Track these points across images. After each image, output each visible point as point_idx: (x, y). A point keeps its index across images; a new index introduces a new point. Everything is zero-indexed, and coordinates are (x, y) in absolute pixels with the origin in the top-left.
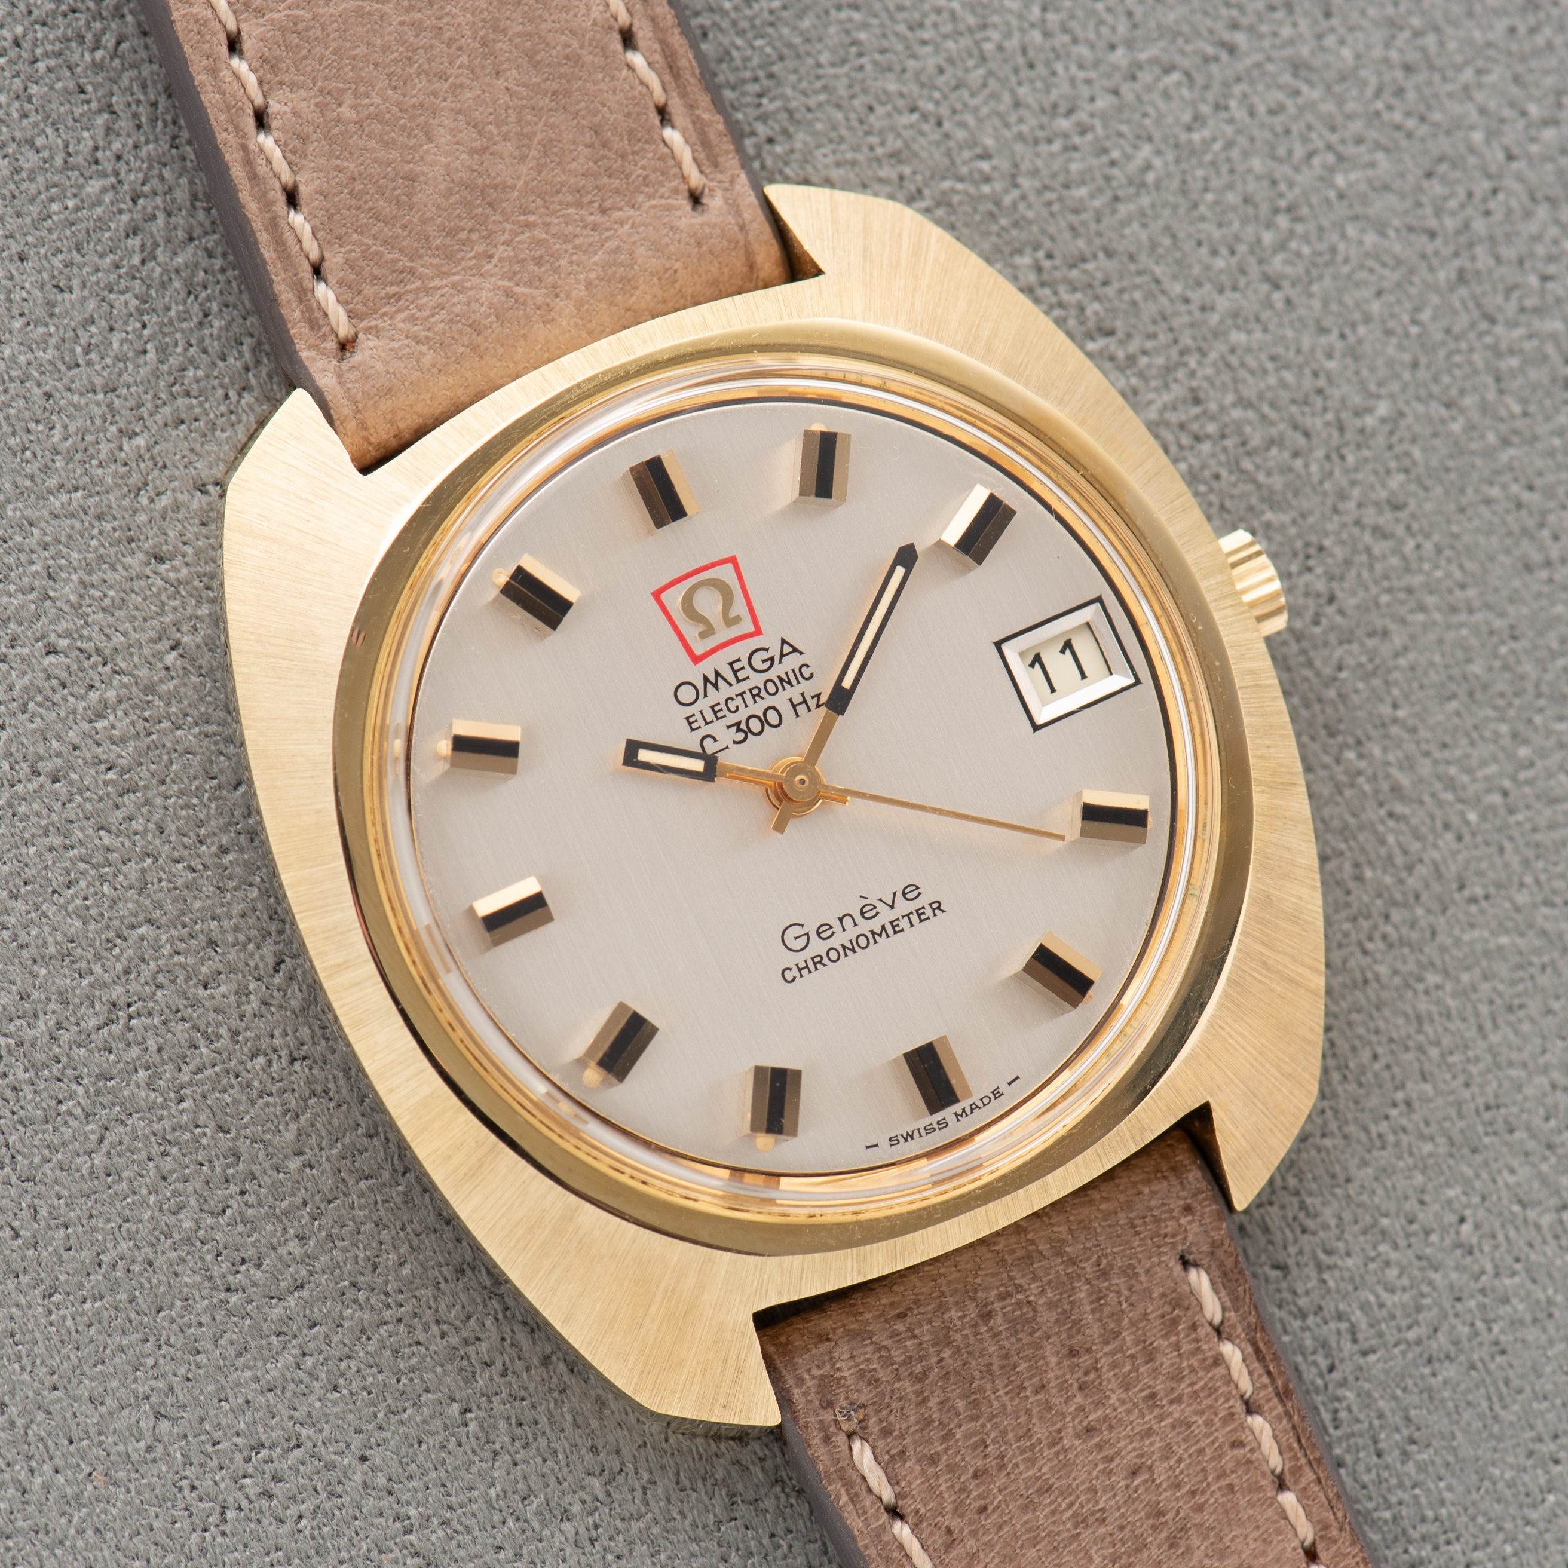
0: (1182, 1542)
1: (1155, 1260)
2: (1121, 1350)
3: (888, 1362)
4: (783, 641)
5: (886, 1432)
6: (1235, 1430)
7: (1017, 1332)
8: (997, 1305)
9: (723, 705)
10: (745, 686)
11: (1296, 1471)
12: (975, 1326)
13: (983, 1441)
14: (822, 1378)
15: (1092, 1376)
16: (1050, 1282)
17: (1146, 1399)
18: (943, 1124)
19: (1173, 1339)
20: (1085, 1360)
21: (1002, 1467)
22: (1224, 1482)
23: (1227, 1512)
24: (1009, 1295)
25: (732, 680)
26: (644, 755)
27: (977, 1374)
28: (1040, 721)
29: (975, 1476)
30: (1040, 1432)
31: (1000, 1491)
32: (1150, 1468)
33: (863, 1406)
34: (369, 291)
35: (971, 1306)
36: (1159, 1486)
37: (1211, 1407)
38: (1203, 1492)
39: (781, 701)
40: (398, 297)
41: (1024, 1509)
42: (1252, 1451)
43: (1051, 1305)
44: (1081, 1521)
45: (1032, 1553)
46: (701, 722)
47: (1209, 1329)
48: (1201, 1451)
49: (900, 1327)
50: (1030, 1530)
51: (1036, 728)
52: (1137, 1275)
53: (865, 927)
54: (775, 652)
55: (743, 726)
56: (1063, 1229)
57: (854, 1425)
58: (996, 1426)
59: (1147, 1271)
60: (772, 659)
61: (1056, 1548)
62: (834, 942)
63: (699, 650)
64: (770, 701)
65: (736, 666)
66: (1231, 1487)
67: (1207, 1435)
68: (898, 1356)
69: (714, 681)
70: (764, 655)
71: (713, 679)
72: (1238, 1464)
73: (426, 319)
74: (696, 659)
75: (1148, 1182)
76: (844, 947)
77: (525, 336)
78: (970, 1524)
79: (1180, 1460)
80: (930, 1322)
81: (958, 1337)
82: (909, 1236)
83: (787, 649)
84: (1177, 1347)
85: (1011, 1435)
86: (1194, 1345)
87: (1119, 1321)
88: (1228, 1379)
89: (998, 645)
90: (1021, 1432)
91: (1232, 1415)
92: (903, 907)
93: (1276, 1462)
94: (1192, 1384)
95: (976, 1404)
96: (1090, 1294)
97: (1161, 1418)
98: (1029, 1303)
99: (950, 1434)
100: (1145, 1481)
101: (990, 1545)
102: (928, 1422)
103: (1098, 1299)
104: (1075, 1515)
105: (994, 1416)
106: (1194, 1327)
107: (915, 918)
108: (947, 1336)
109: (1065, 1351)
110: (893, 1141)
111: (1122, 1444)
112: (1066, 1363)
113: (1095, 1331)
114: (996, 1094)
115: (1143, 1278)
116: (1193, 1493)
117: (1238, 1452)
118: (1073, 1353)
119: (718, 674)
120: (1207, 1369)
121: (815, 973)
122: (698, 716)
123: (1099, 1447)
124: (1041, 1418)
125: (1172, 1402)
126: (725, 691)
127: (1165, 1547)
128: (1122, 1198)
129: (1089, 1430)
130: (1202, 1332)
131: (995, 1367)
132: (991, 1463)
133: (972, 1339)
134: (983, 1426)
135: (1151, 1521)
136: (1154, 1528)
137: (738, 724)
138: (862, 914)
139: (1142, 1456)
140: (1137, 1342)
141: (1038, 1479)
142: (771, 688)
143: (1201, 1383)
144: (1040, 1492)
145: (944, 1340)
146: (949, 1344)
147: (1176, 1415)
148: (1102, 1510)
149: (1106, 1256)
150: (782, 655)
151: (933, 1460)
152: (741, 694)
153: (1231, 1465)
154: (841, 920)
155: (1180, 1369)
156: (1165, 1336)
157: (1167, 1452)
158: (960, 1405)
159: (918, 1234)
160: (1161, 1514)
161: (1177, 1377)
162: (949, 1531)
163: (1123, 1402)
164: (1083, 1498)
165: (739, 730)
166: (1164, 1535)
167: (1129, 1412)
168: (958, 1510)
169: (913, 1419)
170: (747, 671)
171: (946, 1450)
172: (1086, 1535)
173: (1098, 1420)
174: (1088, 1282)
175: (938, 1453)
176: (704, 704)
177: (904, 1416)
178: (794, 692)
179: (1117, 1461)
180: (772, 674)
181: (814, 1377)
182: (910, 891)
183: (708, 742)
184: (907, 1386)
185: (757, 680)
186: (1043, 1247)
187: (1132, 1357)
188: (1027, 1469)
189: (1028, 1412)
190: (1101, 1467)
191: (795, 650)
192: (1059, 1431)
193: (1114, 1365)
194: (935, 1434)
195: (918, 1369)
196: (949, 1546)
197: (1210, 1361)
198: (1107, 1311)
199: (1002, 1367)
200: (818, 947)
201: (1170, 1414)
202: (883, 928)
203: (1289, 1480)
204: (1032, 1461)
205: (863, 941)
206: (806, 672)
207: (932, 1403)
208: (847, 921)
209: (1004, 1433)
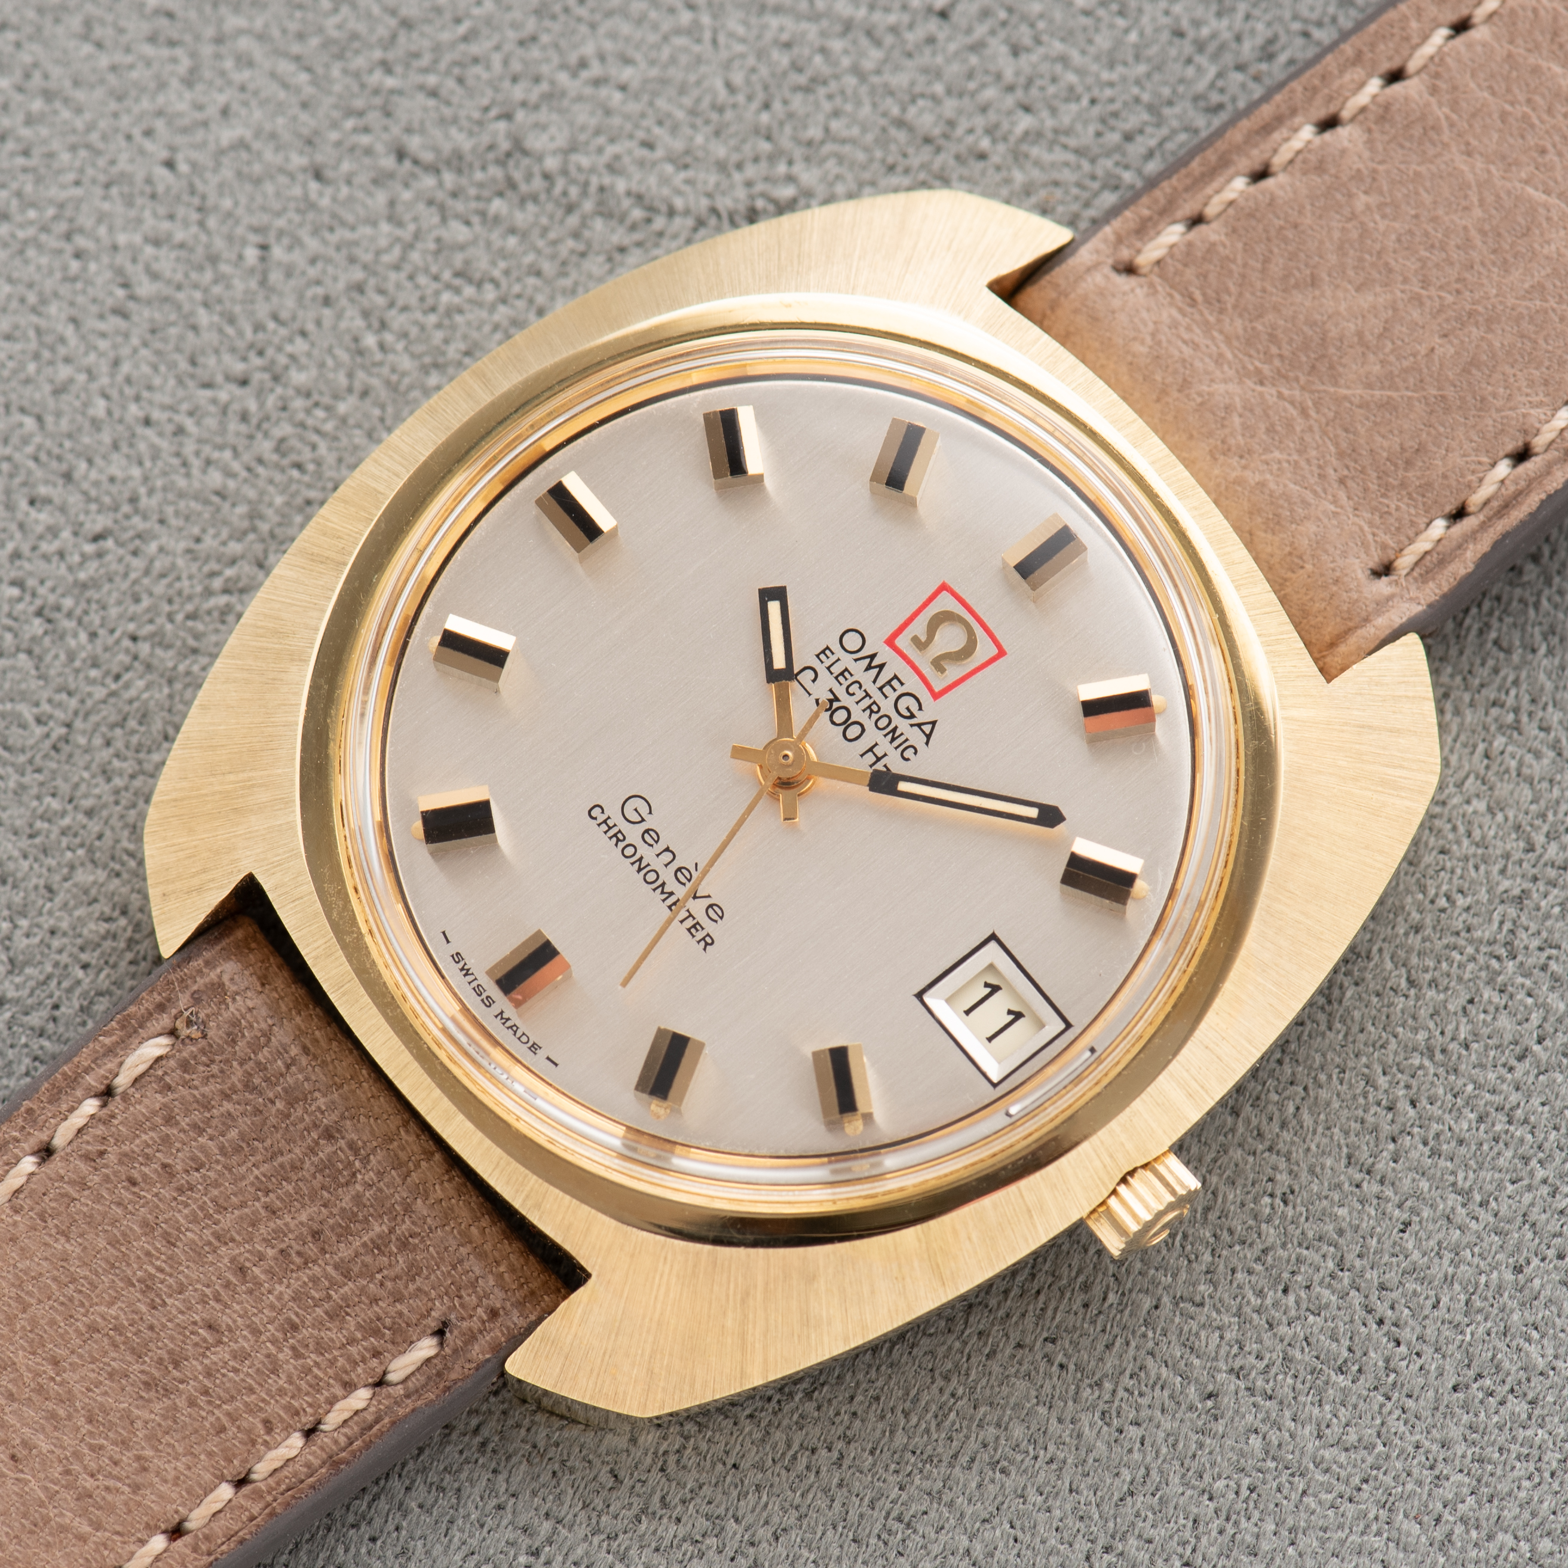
0: (153, 1394)
1: (433, 1293)
2: (333, 1283)
3: (256, 1047)
4: (934, 723)
5: (185, 1066)
6: (282, 1420)
7: (321, 1171)
8: (342, 1143)
9: (851, 680)
10: (877, 696)
11: (258, 1495)
12: (315, 1126)
13: (202, 1165)
14: (221, 985)
15: (298, 1260)
16: (380, 1190)
17: (289, 1321)
18: (488, 1002)
19: (359, 1335)
20: (312, 1249)
21: (180, 1190)
22: (225, 1420)
23: (196, 1431)
24: (356, 1152)
25: (880, 683)
26: (774, 607)
27: (269, 1142)
28: (927, 998)
29: (165, 1166)
30: (227, 1221)
31: (156, 1195)
32: (220, 1342)
33: (204, 1037)
34: (1190, 273)
35: (334, 1117)
36: (204, 1355)
37: (299, 1389)
38: (210, 1403)
39: (873, 735)
40: (1193, 303)
41: (145, 1224)
42: (266, 1443)
43: (357, 1198)
44: (147, 1286)
45: (102, 1243)
46: (828, 663)
47: (379, 1370)
48: (251, 1390)
49: (294, 1051)
50: (124, 1234)
51: (920, 996)
52: (413, 1280)
53: (667, 876)
54: (920, 717)
55: (836, 705)
56: (439, 1194)
57: (184, 1032)
58: (221, 1174)
59: (419, 1289)
60: (912, 716)
61: (113, 1266)
62: (643, 850)
63: (900, 642)
64: (869, 725)
65: (895, 683)
66: (222, 1429)
67: (269, 1392)
68: (264, 1055)
69: (873, 664)
70: (914, 708)
71: (875, 663)
72: (249, 1432)
73: (1179, 337)
74: (890, 642)
75: (512, 1270)
76: (640, 859)
77: (1191, 437)
78: (115, 1173)
79: (236, 1371)
80: (307, 1079)
81: (300, 1111)
82: (362, 991)
83: (927, 728)
84: (352, 1341)
85: (215, 1192)
86: (358, 1358)
87: (361, 1275)
88: (332, 1402)
89: (993, 937)
90: (221, 1201)
91: (297, 1413)
92: (698, 907)
93: (261, 1470)
94: (317, 1364)
95: (238, 1149)
96: (380, 1236)
97: (274, 1341)
98: (354, 1175)
99: (201, 1131)
100: (205, 1340)
101: (98, 1199)
102: (207, 1106)
103: (378, 1246)
104: (152, 1277)
105: (230, 1171)
106: (376, 1354)
107: (690, 923)
108: (297, 1100)
109: (316, 1226)
110: (457, 957)
111: (237, 1307)
112: (305, 1230)
113: (344, 1252)
114: (534, 1048)
115: (412, 1287)
116: (206, 1392)
117: (260, 1429)
118: (316, 1235)
119: (881, 667)
120: (337, 1378)
121: (606, 838)
122: (833, 658)
123: (227, 1285)
124: (241, 1218)
125: (293, 1348)
126: (867, 678)
127: (143, 1377)
128: (488, 1247)
129: (242, 1270)
130: (374, 1362)
131: (280, 1159)
132: (182, 1179)
133: (301, 1126)
134: (218, 1162)
135: (166, 1357)
136: (160, 1361)
137: (837, 699)
138: (679, 869)
139: (230, 1330)
140: (344, 1298)
141: (178, 1229)
142: (883, 723)
143: (320, 1374)
144: (166, 1235)
145: (293, 1098)
146: (291, 1104)
147: (281, 1356)
148: (164, 1304)
149: (422, 1241)
150: (919, 725)
151: (169, 1120)
152: (868, 695)
153: (245, 1424)
154: (667, 849)
155: (329, 1349)
156: (359, 1326)
157: (241, 1356)
158: (233, 1134)
159: (367, 999)
160: (177, 1365)
161: (321, 1348)
162: (102, 1154)
163: (280, 1298)
164: (171, 1281)
165: (831, 701)
166: (157, 1374)
167: (272, 1307)
168: (125, 1158)
169: (206, 1090)
170: (893, 696)
171: (183, 1131)
172: (134, 1294)
173: (255, 1277)
174: (391, 1231)
175: (177, 1123)
176: (847, 661)
177: (206, 1080)
178: (884, 746)
179: (218, 1307)
180: (897, 720)
181: (220, 977)
182: (715, 911)
183: (810, 674)
184: (237, 1075)
185: (887, 707)
186: (415, 1177)
187: (329, 1297)
188: (186, 1217)
189: (243, 1205)
190: (208, 1291)
191: (928, 737)
192: (233, 1240)
193: (315, 1280)
194: (196, 1116)
195: (257, 1081)
196: (87, 1158)
197: (346, 1378)
198: (368, 1259)
199: (282, 1166)
200: (633, 834)
201: (280, 1350)
202: (671, 894)
203: (246, 1490)
204: (195, 1220)
205: (651, 877)
206: (909, 753)
207: (227, 1106)
208: (668, 857)
209: (216, 1184)
